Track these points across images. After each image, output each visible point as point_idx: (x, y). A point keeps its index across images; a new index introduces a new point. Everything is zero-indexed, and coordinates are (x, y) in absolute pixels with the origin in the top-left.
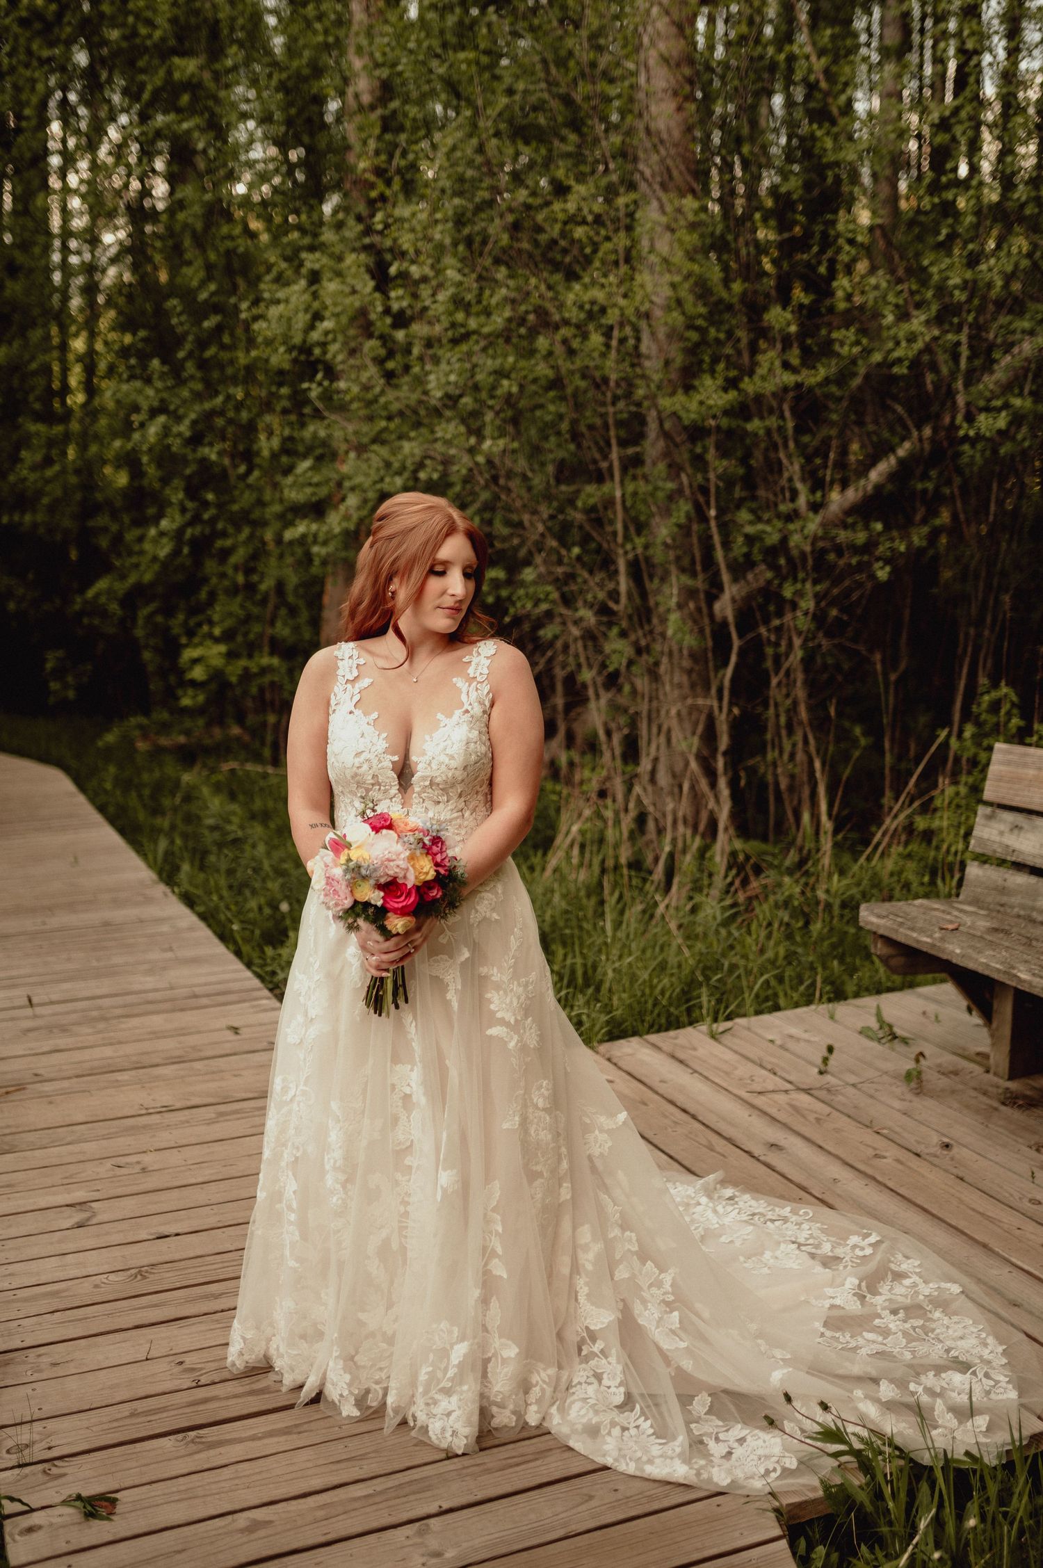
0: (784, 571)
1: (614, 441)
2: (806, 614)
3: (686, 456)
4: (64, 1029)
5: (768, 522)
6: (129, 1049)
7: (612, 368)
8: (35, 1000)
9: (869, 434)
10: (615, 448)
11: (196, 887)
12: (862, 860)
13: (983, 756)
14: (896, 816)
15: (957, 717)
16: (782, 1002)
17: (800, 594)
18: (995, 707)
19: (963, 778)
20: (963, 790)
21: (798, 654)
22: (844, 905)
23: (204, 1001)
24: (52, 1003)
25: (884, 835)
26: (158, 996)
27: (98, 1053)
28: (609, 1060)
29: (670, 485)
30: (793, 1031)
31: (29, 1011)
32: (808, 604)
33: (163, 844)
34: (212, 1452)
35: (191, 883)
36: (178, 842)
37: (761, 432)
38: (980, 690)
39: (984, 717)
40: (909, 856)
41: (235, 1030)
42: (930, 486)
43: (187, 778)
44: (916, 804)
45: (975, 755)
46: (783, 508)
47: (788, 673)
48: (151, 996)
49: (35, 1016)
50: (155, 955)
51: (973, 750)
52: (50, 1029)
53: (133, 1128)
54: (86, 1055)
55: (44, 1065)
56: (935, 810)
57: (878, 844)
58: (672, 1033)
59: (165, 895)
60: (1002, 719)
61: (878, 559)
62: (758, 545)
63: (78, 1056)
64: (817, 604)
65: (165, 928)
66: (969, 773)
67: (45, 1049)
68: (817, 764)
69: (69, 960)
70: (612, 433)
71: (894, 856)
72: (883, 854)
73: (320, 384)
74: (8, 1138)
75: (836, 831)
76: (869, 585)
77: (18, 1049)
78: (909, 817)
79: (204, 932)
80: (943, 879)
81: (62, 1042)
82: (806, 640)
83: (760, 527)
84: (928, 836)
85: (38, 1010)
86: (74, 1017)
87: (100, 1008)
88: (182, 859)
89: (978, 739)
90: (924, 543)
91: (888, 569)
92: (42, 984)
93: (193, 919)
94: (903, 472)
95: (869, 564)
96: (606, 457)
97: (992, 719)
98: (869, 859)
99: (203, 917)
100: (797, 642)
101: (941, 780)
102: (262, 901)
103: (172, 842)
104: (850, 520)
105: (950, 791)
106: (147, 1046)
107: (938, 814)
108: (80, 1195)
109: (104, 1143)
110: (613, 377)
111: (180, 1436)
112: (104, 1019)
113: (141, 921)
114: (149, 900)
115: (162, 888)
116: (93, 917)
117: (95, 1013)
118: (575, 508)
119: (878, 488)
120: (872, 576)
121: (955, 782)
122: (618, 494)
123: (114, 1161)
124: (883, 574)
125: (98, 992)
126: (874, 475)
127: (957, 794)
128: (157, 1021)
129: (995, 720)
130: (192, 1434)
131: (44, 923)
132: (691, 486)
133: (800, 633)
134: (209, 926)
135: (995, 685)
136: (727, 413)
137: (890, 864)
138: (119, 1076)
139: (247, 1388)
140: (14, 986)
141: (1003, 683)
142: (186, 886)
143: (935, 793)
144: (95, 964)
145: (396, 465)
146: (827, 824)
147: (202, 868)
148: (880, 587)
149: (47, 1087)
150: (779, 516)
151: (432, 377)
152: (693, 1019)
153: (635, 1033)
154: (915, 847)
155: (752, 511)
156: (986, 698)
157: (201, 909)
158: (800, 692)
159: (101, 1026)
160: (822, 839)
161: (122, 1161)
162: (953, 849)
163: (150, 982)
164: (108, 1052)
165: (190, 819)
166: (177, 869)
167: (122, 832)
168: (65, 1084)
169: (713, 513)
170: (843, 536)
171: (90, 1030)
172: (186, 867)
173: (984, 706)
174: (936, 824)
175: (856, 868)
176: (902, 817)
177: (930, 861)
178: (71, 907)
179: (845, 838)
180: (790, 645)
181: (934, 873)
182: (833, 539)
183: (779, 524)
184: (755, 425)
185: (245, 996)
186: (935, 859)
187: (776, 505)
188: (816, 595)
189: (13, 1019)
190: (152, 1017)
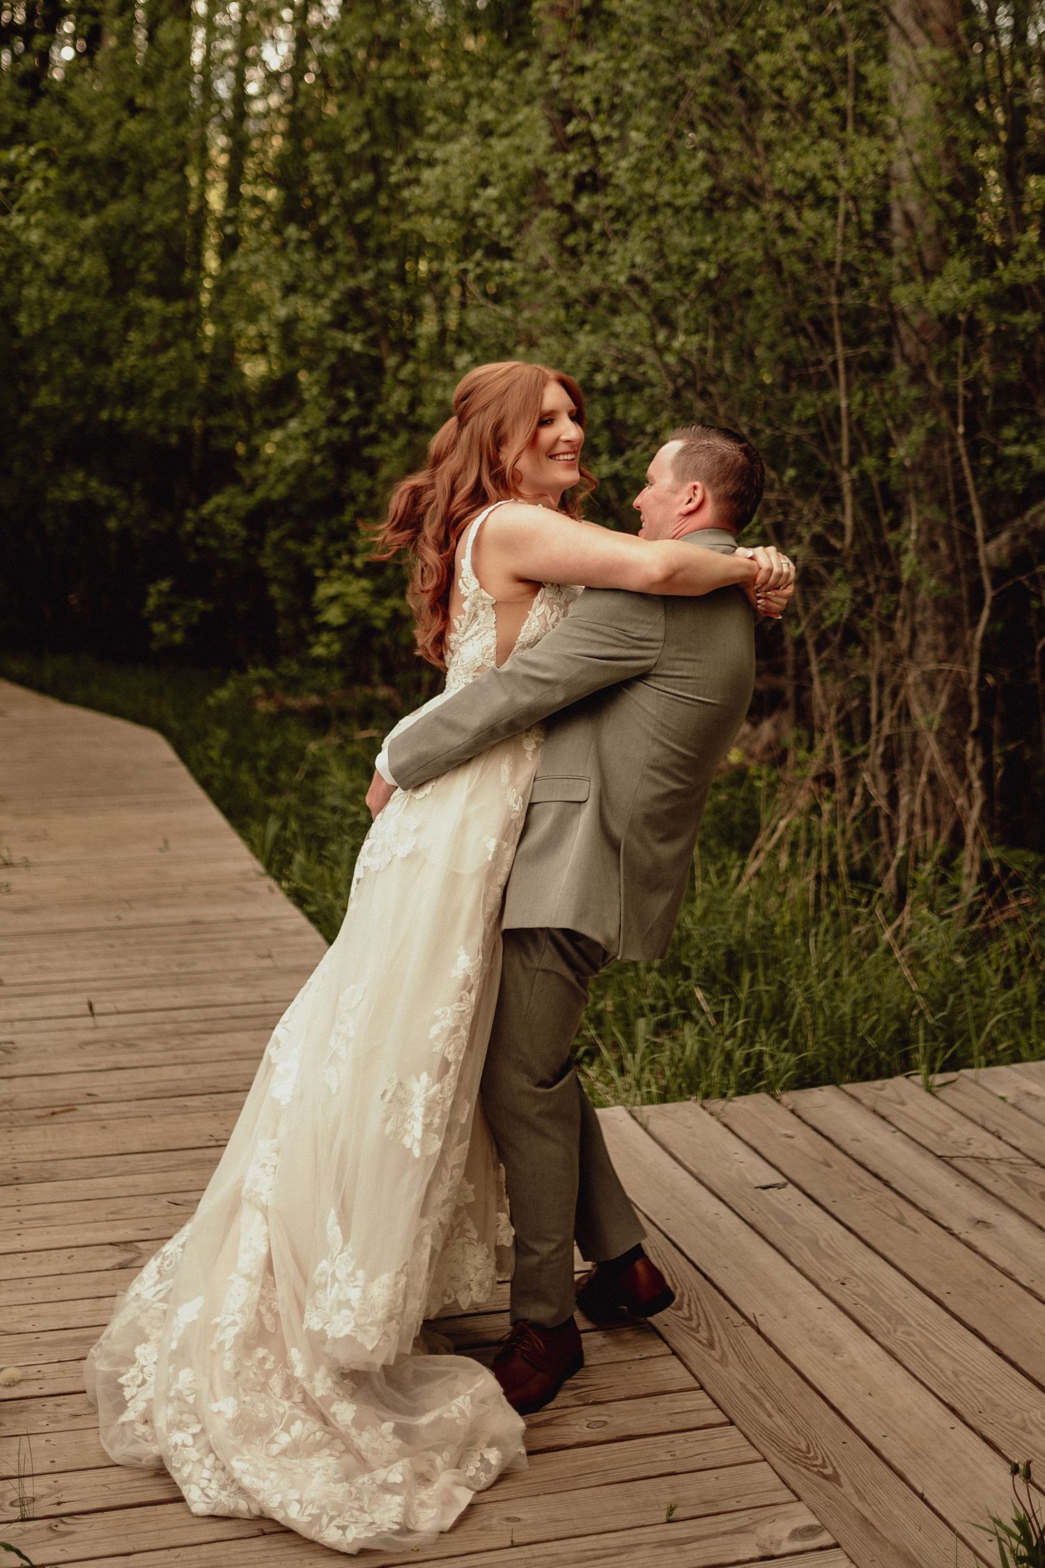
1: (839, 339)
4: (129, 1044)
6: (205, 1070)
8: (97, 1009)
11: (309, 882)
16: (1024, 1054)
24: (119, 1013)
27: (167, 1072)
28: (793, 1111)
30: (1034, 1088)
31: (89, 1021)
33: (273, 827)
35: (304, 878)
36: (294, 825)
43: (313, 747)
48: (239, 1010)
49: (96, 1028)
52: (112, 1043)
53: (197, 1161)
54: (152, 1074)
55: (101, 1084)
58: (878, 1083)
59: (271, 890)
63: (142, 1075)
65: (266, 931)
67: (103, 1066)
69: (144, 964)
70: (837, 328)
74: (51, 1164)
77: (70, 1064)
81: (125, 1058)
85: (101, 1020)
86: (143, 1030)
87: (174, 1021)
88: (296, 848)
92: (108, 990)
99: (312, 918)
103: (284, 826)
106: (224, 1068)
108: (124, 1232)
109: (161, 1176)
112: (179, 1034)
113: (238, 920)
114: (250, 896)
115: (270, 882)
116: (181, 914)
117: (168, 1027)
122: (844, 403)
123: (171, 1198)
125: (176, 1003)
131: (119, 919)
138: (189, 1102)
140: (75, 991)
142: (298, 882)
144: (176, 970)
147: (321, 860)
149: (102, 1110)
152: (906, 1067)
153: (833, 1081)
157: (313, 909)
159: (174, 1042)
161: (179, 1197)
163: (240, 994)
164: (179, 1072)
165: (312, 798)
166: (289, 860)
167: (228, 813)
168: (124, 1107)
171: (159, 1047)
172: (299, 857)
178: (154, 901)
189: (69, 1029)
190: (239, 1035)
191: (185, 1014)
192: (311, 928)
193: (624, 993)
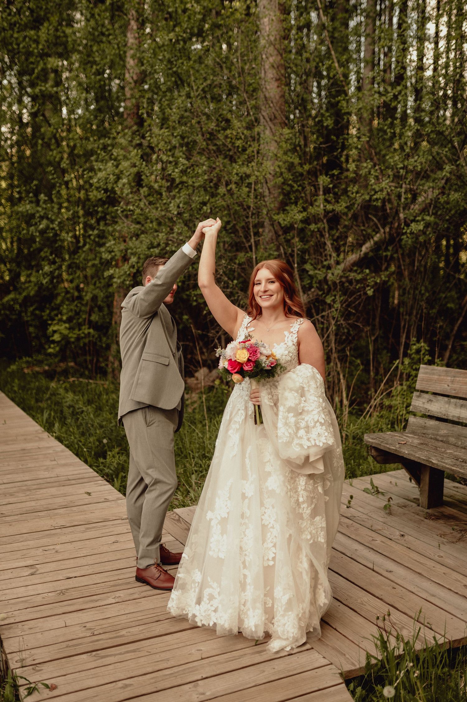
0: (326, 291)
1: (252, 234)
2: (336, 310)
3: (283, 240)
4: (11, 495)
5: (319, 270)
6: (42, 502)
7: (251, 202)
9: (362, 230)
10: (252, 237)
11: (62, 433)
12: (362, 417)
13: (413, 373)
14: (375, 399)
15: (401, 356)
17: (334, 301)
18: (418, 351)
19: (404, 383)
20: (405, 387)
21: (333, 328)
22: (354, 438)
23: (73, 482)
25: (371, 407)
26: (52, 480)
27: (28, 504)
29: (276, 253)
32: (337, 305)
34: (103, 660)
35: (60, 432)
36: (53, 414)
37: (316, 230)
38: (412, 343)
39: (413, 356)
40: (382, 417)
41: (89, 494)
42: (389, 254)
43: (52, 385)
44: (384, 394)
45: (410, 372)
46: (325, 263)
47: (328, 336)
48: (48, 480)
50: (48, 463)
51: (409, 369)
52: (5, 494)
53: (49, 535)
54: (23, 505)
55: (5, 509)
56: (393, 396)
57: (368, 411)
59: (48, 437)
60: (422, 357)
61: (368, 286)
62: (315, 279)
63: (19, 506)
64: (342, 305)
65: (51, 451)
66: (407, 380)
67: (5, 503)
68: (341, 377)
69: (9, 465)
70: (251, 230)
71: (375, 416)
72: (370, 416)
73: (122, 208)
75: (350, 406)
76: (363, 297)
78: (382, 399)
79: (69, 453)
80: (398, 426)
81: (12, 500)
82: (337, 321)
83: (317, 271)
84: (390, 407)
86: (15, 489)
87: (26, 485)
88: (55, 421)
89: (411, 365)
90: (387, 279)
91: (372, 290)
93: (63, 447)
94: (377, 247)
95: (364, 288)
96: (249, 241)
97: (416, 357)
98: (365, 418)
99: (67, 446)
100: (333, 322)
101: (395, 383)
102: (95, 438)
103: (50, 414)
104: (355, 268)
105: (399, 388)
106: (49, 501)
107: (395, 398)
108: (30, 562)
109: (37, 541)
110: (252, 206)
111: (89, 654)
112: (29, 490)
113: (39, 448)
114: (42, 439)
115: (47, 434)
116: (18, 447)
117: (24, 488)
118: (235, 263)
119: (366, 254)
120: (366, 294)
121: (401, 385)
122: (254, 257)
123: (42, 548)
124: (370, 292)
125: (24, 479)
126: (364, 249)
127: (402, 389)
128: (53, 491)
129: (418, 357)
130: (94, 653)
132: (285, 253)
133: (334, 318)
134: (71, 450)
135: (418, 341)
136: (302, 221)
137: (373, 421)
138: (40, 514)
139: (115, 635)
141: (422, 341)
142: (58, 433)
143: (393, 389)
144: (21, 467)
145: (156, 244)
146: (346, 402)
148: (368, 298)
149: (7, 519)
150: (323, 267)
151: (172, 205)
154: (384, 412)
155: (312, 265)
156: (414, 347)
157: (67, 443)
158: (333, 345)
159: (28, 493)
160: (344, 408)
161: (46, 548)
162: (401, 413)
163: (46, 474)
164: (33, 504)
166: (53, 425)
167: (25, 410)
168: (16, 517)
169: (296, 265)
170: (352, 275)
171: (23, 495)
172: (57, 425)
173: (414, 351)
174: (393, 403)
175: (359, 421)
176: (378, 400)
177: (391, 419)
178: (6, 443)
179: (353, 409)
180: (329, 324)
181: (393, 424)
182: (347, 277)
183: (324, 271)
184: (313, 227)
185: (90, 480)
186: (393, 418)
187: (322, 262)
188: (341, 302)
190: (51, 489)
191: (29, 483)
192: (67, 450)
193: (185, 467)
